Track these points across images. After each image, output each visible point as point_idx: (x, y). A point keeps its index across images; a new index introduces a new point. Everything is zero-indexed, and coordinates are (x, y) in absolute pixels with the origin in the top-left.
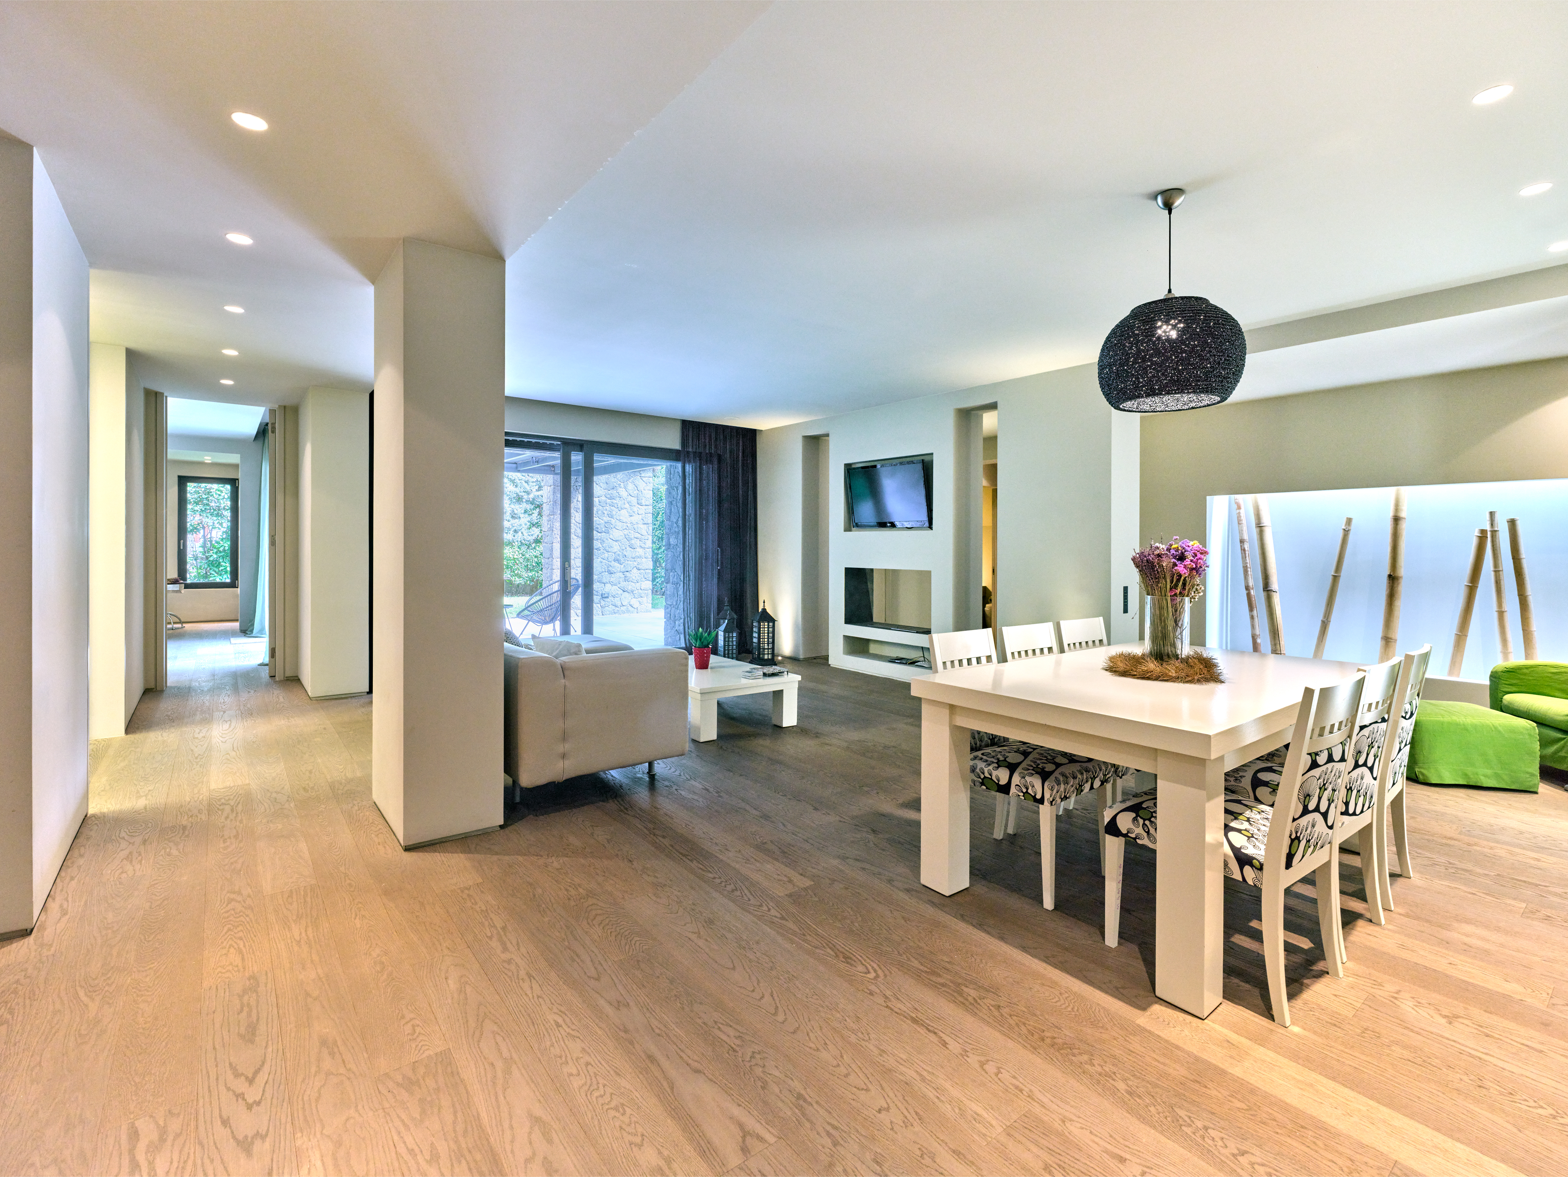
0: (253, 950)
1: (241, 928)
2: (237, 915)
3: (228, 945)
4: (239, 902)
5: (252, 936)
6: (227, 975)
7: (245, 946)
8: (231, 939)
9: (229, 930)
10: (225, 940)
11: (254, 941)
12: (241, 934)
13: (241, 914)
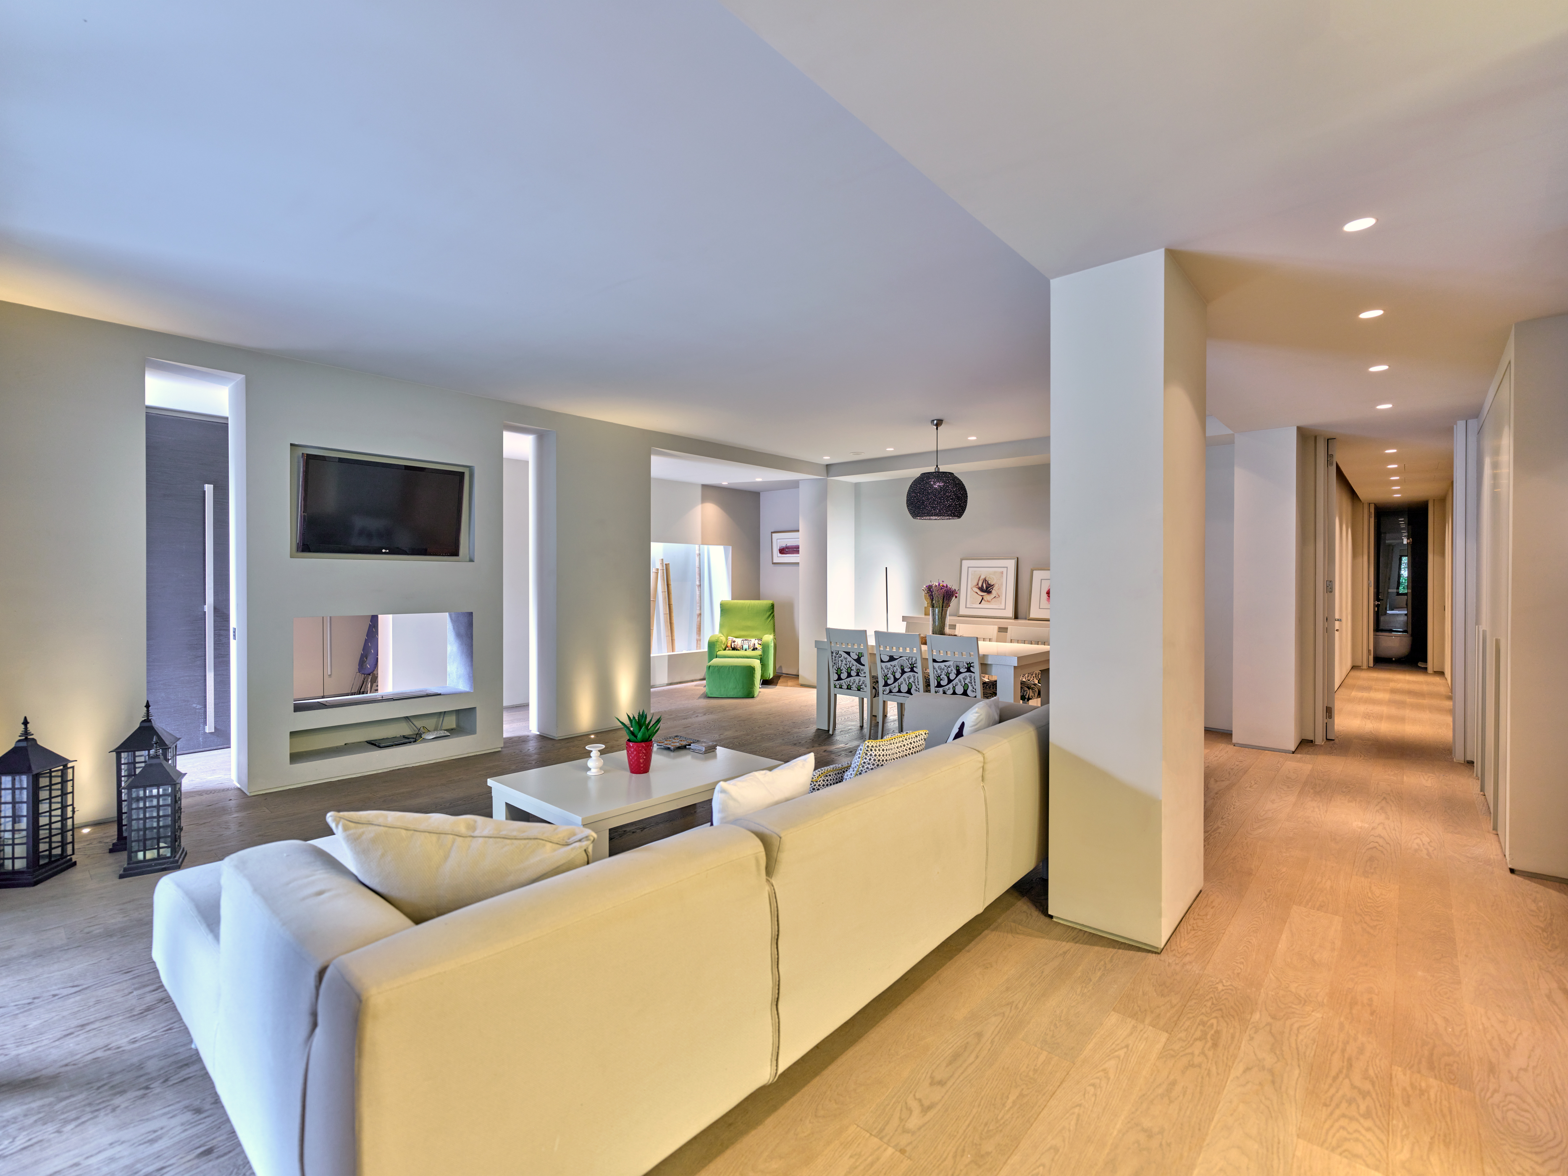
0: (1362, 889)
1: (1369, 905)
2: (1369, 914)
3: (1380, 898)
4: (1366, 923)
5: (1361, 896)
6: (1382, 885)
7: (1368, 893)
8: (1377, 901)
9: (1378, 907)
10: (1381, 903)
11: (1360, 892)
12: (1369, 901)
13: (1366, 913)
